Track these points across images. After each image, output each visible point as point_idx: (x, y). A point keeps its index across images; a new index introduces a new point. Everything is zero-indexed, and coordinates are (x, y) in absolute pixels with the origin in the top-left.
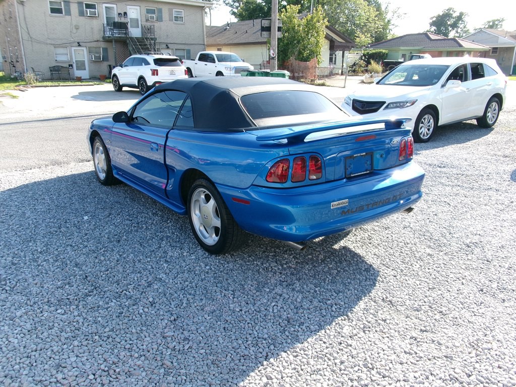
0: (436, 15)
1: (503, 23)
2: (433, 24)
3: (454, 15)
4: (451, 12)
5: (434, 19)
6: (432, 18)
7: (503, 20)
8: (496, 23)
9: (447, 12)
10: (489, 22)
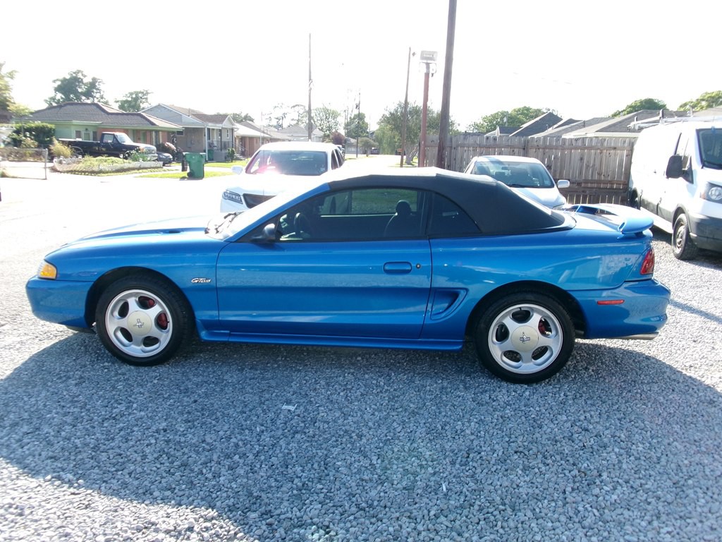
0: (61, 78)
1: (149, 96)
2: (58, 89)
3: (86, 80)
4: (80, 76)
5: (59, 83)
6: (54, 81)
7: (147, 93)
8: (140, 95)
9: (74, 75)
10: (131, 94)
